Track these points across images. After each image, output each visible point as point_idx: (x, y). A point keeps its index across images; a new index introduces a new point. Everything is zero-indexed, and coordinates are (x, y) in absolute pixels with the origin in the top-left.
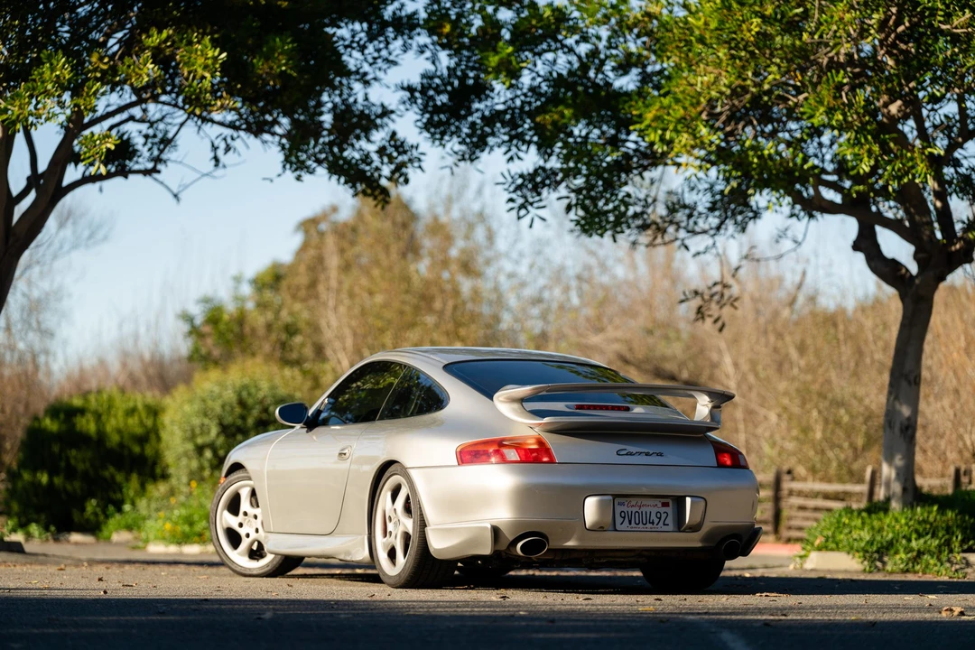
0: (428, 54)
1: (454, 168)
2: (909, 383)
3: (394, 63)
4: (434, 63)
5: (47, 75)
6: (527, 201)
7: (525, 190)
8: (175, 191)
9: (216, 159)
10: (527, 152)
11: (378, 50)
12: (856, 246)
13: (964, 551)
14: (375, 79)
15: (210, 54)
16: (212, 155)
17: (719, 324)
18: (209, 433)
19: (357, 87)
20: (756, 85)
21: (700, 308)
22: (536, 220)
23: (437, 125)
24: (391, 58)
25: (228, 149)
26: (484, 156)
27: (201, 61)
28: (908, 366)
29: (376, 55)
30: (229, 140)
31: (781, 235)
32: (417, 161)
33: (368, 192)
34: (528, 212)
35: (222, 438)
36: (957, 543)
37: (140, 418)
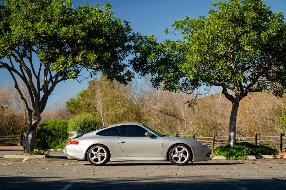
0: (134, 54)
1: (141, 78)
2: (234, 121)
3: (128, 56)
4: (136, 56)
5: (60, 60)
6: (156, 84)
7: (156, 82)
8: (80, 82)
10: (155, 74)
11: (124, 53)
12: (222, 92)
13: (247, 155)
14: (124, 59)
15: (94, 56)
16: (91, 75)
17: (193, 108)
18: (78, 128)
19: (119, 61)
20: (204, 61)
21: (189, 105)
23: (137, 69)
25: (94, 74)
26: (147, 75)
27: (92, 57)
28: (234, 117)
30: (95, 72)
31: (205, 89)
32: (133, 76)
33: (123, 82)
34: (157, 87)
35: (81, 130)
36: (245, 153)
37: (62, 125)
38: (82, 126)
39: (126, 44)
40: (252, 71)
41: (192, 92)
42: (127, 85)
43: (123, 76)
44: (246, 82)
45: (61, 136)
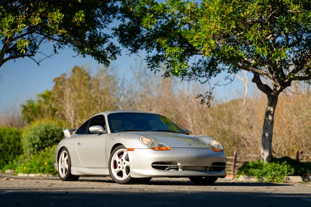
0: (121, 19)
1: (130, 54)
3: (111, 22)
4: (123, 22)
5: (6, 21)
6: (154, 65)
7: (153, 62)
8: (38, 62)
9: (55, 51)
10: (153, 50)
11: (106, 18)
12: (254, 81)
13: (288, 175)
14: (105, 27)
15: (59, 15)
16: (54, 49)
17: (208, 104)
18: (37, 139)
19: (98, 29)
21: (202, 100)
22: (157, 70)
23: (124, 41)
24: (110, 20)
25: (60, 47)
26: (139, 51)
27: (56, 17)
28: (270, 118)
29: (105, 19)
30: (60, 45)
31: (227, 78)
32: (119, 52)
33: (103, 62)
34: (154, 68)
35: (40, 142)
36: (286, 173)
37: (14, 135)
38: (42, 136)
39: (109, 5)
40: (297, 51)
41: (208, 80)
42: (109, 65)
43: (103, 52)
44: (288, 68)
45: (11, 151)
